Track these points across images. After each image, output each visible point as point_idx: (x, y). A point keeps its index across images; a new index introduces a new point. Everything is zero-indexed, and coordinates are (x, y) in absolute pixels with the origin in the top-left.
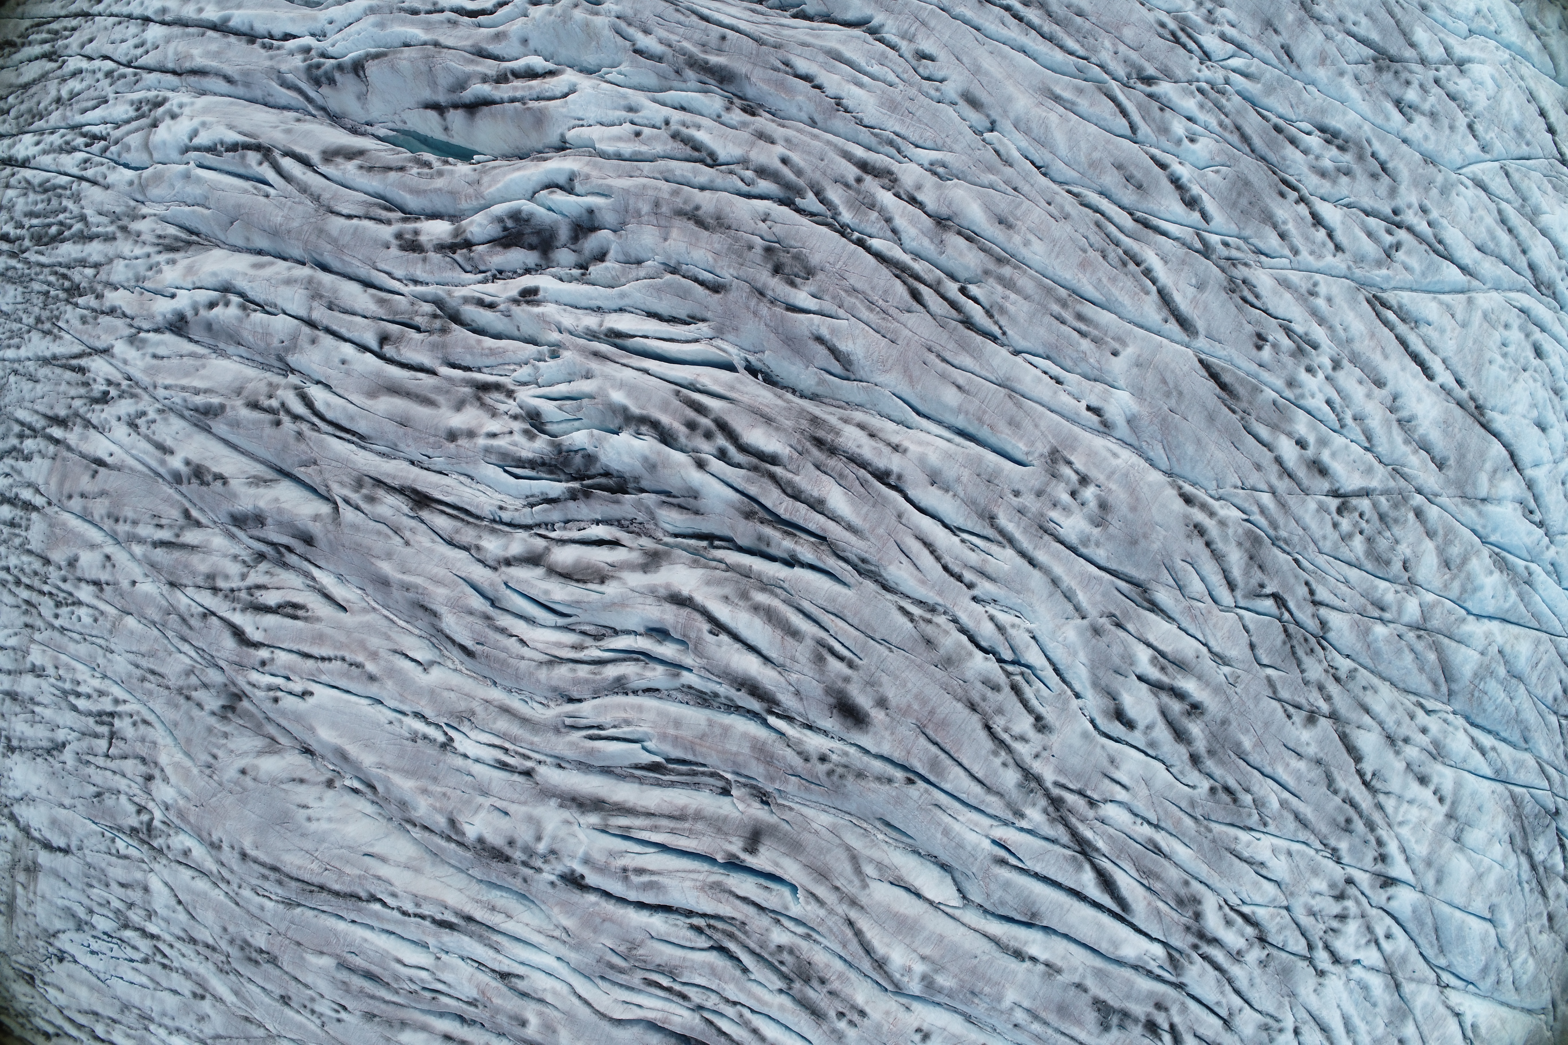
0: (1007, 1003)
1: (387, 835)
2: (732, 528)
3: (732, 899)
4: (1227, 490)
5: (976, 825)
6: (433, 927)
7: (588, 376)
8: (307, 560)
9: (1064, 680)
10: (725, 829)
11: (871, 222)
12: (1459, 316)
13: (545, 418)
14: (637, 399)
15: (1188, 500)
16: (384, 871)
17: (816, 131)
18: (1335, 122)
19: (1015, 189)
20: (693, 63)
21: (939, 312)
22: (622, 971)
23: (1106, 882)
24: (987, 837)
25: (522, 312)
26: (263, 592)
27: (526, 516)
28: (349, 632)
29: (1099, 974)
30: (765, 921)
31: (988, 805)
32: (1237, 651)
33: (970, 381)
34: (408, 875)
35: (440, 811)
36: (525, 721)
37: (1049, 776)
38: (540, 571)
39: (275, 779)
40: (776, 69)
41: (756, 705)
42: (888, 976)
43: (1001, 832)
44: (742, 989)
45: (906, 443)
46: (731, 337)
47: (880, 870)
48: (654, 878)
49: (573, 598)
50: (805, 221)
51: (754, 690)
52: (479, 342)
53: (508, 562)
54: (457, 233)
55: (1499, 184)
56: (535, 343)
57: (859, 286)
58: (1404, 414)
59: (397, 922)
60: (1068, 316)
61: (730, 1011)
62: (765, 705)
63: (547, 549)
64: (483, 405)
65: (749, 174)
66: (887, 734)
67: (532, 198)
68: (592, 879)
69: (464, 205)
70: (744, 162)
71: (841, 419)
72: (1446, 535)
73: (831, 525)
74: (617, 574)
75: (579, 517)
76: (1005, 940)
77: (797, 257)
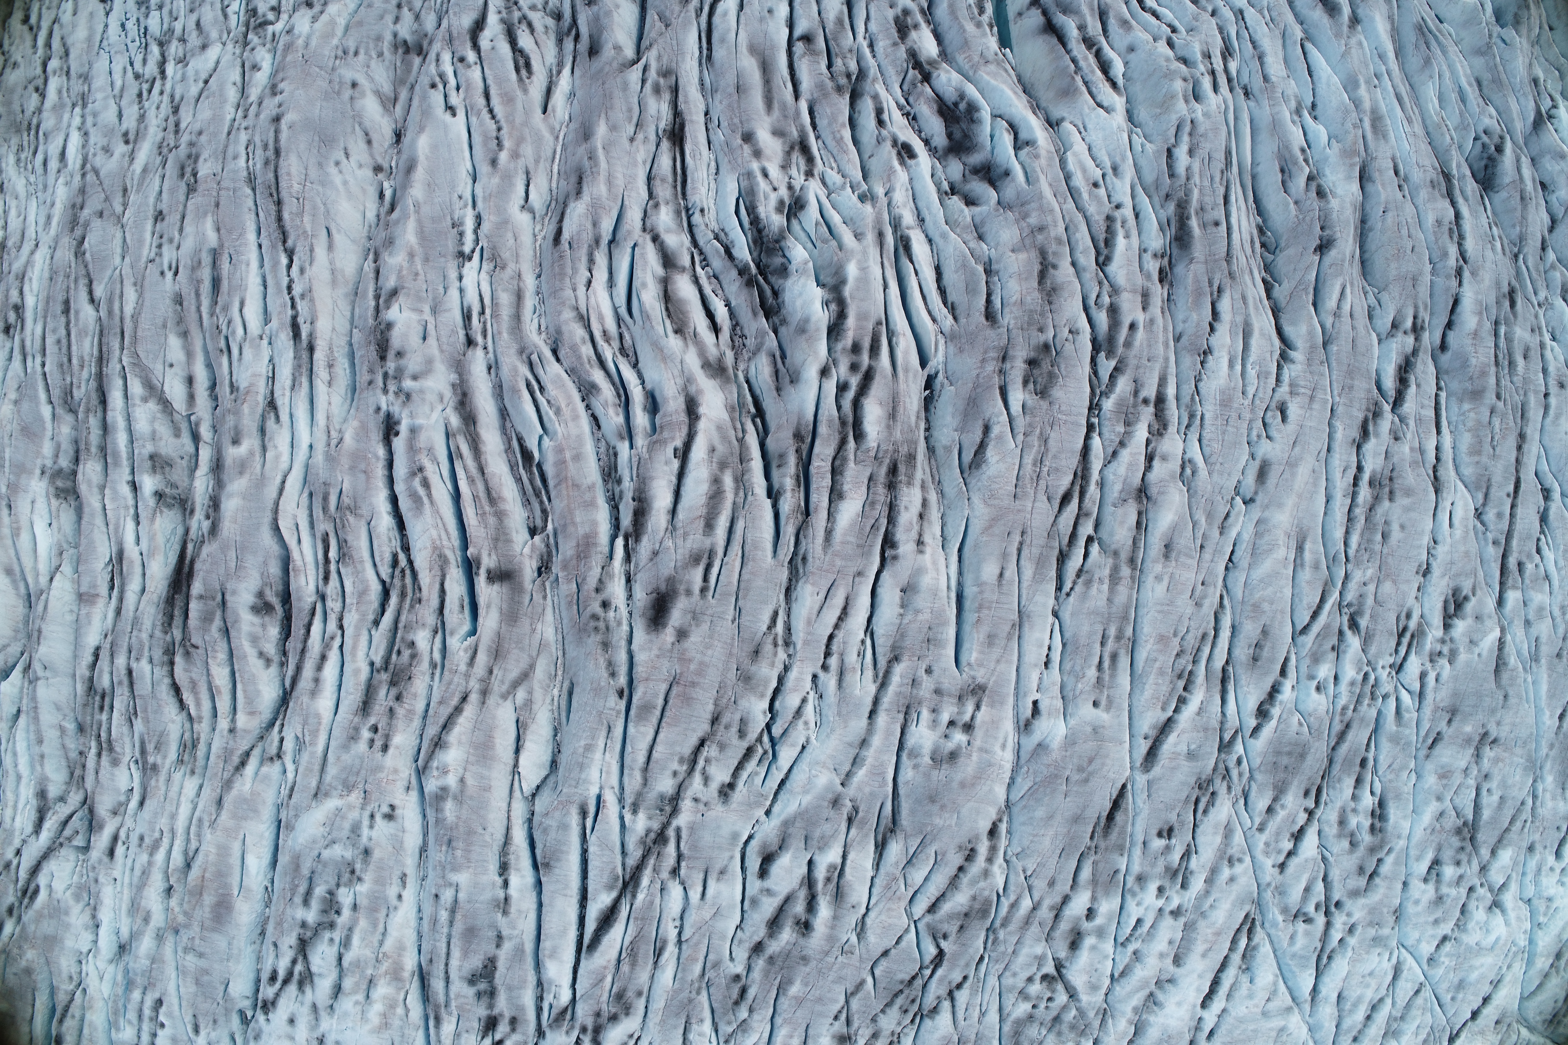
0: (454, 877)
1: (354, 241)
2: (779, 427)
3: (438, 579)
4: (1018, 865)
5: (608, 773)
6: (288, 320)
7: (858, 236)
8: (574, 58)
9: (776, 794)
10: (500, 545)
11: (1113, 429)
12: (1271, 1006)
13: (802, 215)
14: (858, 288)
15: (993, 833)
16: (321, 252)
17: (1172, 343)
18: (1393, 813)
19: (1202, 547)
20: (1182, 207)
21: (1061, 527)
22: (325, 509)
23: (607, 919)
24: (601, 788)
25: (888, 152)
26: (527, 31)
27: (704, 237)
28: (526, 123)
29: (519, 951)
30: (431, 619)
31: (631, 775)
32: (876, 941)
33: (1011, 582)
34: (326, 275)
35: (400, 277)
36: (517, 317)
37: (682, 820)
38: (660, 271)
39: (360, 116)
40: (1211, 283)
41: (626, 521)
42: (431, 756)
43: (610, 799)
44: (358, 628)
45: (928, 550)
46: (952, 349)
47: (525, 705)
48: (425, 500)
49: (650, 312)
50: (1087, 368)
51: (640, 513)
52: (843, 125)
53: (655, 239)
54: (932, 63)
55: (1405, 988)
56: (865, 177)
57: (1052, 443)
58: (1160, 996)
59: (278, 284)
60: (1110, 645)
61: (332, 625)
62: (631, 529)
63: (683, 269)
64: (788, 153)
65: (1106, 300)
66: (655, 652)
67: (995, 116)
68: (399, 444)
69: (960, 58)
70: (1115, 291)
71: (923, 481)
73: (824, 514)
74: (690, 343)
75: (725, 286)
76: (512, 849)
77: (1052, 376)
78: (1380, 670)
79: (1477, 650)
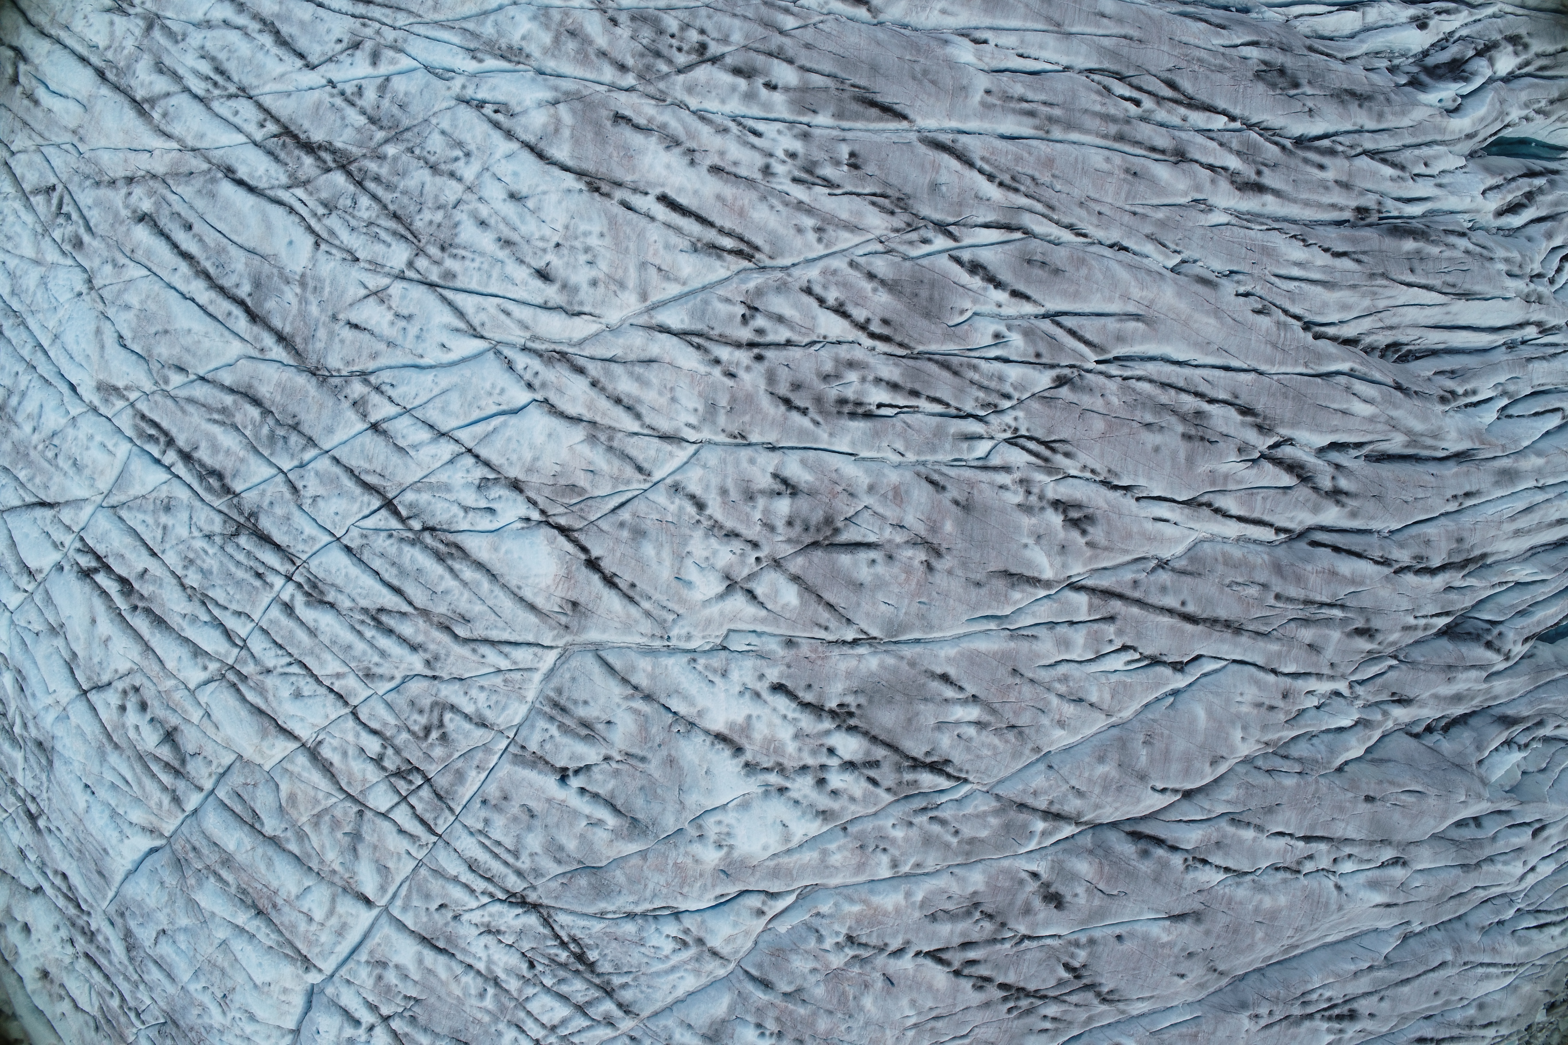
12: (653, 271)
18: (859, 426)
33: (1098, 26)
40: (1364, 253)
58: (677, 151)
60: (1044, 109)
70: (1348, 157)
72: (586, 56)
77: (1273, 86)
78: (1014, 413)
79: (1031, 541)
